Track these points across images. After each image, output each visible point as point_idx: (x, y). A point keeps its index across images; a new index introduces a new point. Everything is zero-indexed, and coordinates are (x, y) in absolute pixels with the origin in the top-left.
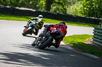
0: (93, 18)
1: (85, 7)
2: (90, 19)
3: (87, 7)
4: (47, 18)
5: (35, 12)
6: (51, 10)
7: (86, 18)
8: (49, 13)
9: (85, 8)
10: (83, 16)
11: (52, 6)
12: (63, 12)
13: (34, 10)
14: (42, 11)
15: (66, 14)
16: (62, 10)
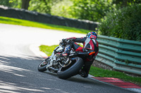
0: (87, 21)
1: (76, 5)
2: (83, 22)
3: (80, 6)
4: (23, 19)
5: (6, 10)
6: (29, 8)
7: (77, 21)
8: (27, 13)
9: (77, 8)
10: (74, 18)
11: (30, 2)
12: (46, 11)
13: (6, 8)
14: (17, 9)
15: (50, 14)
16: (44, 9)
